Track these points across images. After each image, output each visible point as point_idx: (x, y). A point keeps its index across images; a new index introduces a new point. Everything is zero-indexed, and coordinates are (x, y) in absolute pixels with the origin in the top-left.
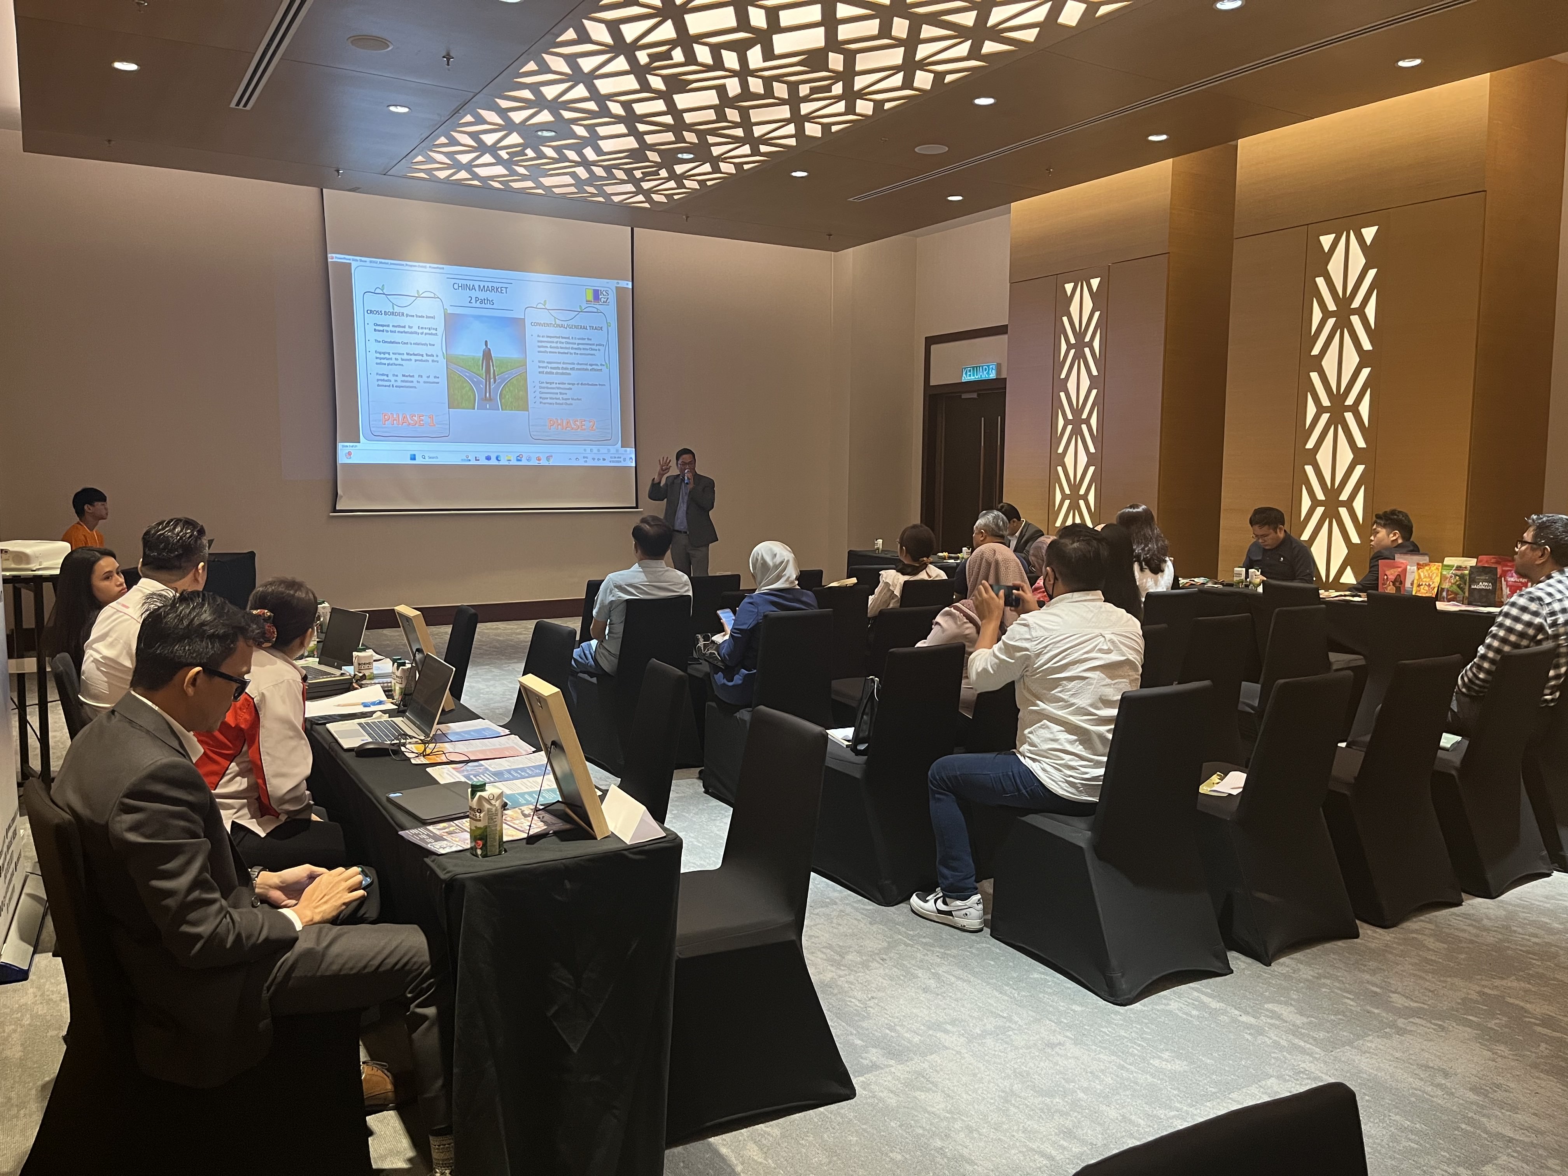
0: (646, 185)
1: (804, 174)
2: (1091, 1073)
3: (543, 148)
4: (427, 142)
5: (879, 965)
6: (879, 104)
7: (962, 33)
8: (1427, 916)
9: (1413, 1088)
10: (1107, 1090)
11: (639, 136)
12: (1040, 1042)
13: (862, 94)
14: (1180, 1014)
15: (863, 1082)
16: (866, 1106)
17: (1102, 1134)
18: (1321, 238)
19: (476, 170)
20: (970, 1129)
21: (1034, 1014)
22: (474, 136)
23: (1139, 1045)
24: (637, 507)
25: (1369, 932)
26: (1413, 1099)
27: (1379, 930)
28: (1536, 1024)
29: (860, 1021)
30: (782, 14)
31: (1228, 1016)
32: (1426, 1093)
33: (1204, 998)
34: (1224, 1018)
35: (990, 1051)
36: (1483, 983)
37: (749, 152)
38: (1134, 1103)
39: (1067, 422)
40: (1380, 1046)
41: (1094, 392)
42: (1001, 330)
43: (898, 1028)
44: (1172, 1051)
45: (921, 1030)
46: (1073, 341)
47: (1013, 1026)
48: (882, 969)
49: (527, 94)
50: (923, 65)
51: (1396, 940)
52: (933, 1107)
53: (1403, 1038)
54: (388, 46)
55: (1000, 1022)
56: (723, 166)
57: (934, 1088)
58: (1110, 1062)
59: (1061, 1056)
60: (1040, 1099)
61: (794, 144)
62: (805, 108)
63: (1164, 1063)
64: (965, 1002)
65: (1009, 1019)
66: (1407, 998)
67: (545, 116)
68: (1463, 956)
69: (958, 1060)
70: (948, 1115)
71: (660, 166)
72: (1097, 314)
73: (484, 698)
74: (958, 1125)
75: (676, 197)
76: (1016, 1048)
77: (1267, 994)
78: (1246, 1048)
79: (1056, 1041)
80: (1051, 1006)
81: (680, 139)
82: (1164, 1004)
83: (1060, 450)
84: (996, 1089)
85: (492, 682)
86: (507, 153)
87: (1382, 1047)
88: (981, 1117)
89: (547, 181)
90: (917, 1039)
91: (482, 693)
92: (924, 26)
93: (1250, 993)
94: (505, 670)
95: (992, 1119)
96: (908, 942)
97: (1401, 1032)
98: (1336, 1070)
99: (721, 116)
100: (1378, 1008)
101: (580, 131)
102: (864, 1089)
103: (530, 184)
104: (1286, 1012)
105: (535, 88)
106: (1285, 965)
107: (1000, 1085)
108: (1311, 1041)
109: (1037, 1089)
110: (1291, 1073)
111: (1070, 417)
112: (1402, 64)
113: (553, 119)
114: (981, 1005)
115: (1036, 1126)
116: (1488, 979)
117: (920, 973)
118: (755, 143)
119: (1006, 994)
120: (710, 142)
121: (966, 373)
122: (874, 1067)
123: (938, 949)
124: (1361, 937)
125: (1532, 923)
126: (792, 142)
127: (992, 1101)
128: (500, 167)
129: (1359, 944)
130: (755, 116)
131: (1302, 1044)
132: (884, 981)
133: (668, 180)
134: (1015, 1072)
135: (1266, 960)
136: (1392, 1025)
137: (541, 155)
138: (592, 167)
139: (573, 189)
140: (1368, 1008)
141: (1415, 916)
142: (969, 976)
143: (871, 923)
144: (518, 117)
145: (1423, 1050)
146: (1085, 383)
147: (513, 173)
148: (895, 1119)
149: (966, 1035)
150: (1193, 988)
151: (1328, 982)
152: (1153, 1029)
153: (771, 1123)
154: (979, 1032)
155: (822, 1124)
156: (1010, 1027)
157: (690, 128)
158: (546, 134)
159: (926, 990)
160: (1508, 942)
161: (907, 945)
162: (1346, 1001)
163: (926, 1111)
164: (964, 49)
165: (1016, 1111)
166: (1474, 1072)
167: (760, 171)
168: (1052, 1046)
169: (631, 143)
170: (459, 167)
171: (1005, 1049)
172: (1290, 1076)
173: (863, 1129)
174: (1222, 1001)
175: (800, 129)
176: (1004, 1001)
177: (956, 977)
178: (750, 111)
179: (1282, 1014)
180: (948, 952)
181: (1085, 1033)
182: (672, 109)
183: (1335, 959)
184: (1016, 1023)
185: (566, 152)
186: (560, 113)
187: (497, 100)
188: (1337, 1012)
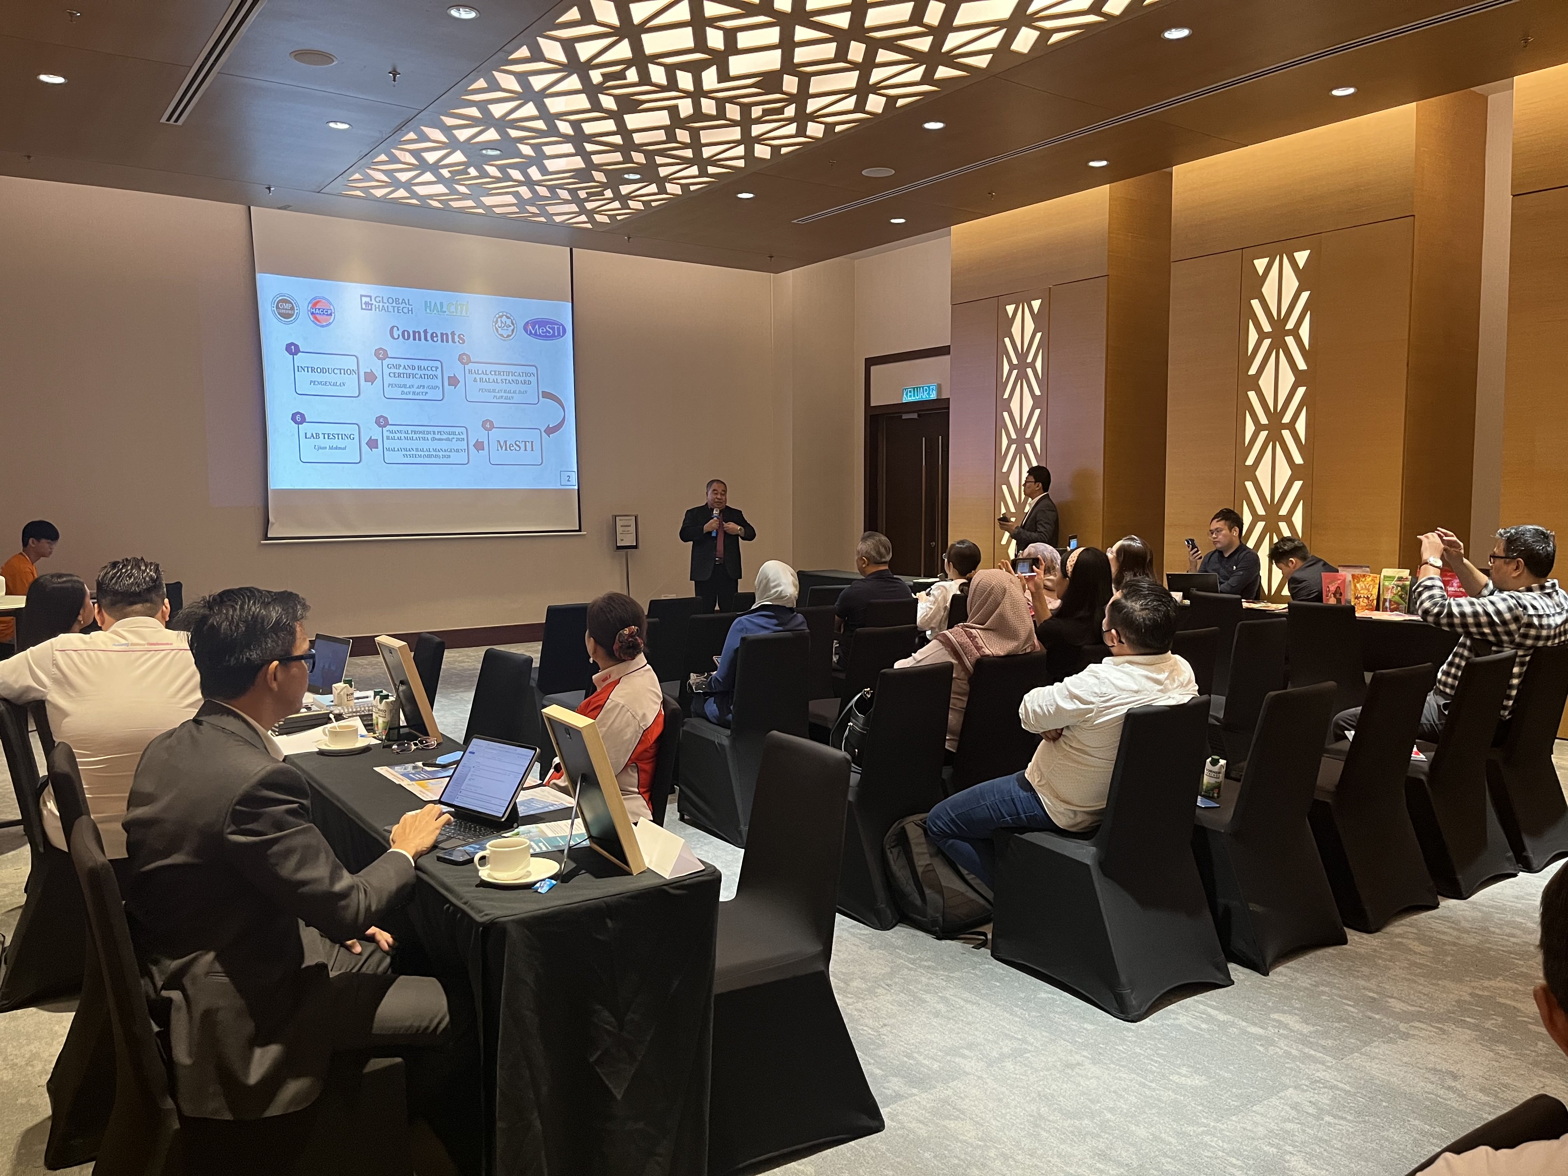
0: (589, 206)
1: (750, 196)
2: (1115, 1092)
3: (486, 167)
4: (366, 158)
5: (886, 991)
6: (830, 127)
7: (916, 57)
8: (1408, 920)
9: (1426, 1092)
10: (1134, 1109)
11: (586, 156)
12: (1059, 1063)
13: (813, 117)
14: (1190, 1028)
15: (890, 1113)
16: (897, 1138)
17: (1136, 1154)
18: (1256, 262)
19: (415, 188)
20: (1005, 1157)
21: (1048, 1034)
22: (416, 154)
23: (1156, 1062)
24: (580, 530)
25: (1356, 938)
26: (1428, 1103)
27: (1365, 936)
28: (1530, 1023)
29: (876, 1049)
30: (740, 36)
31: (1237, 1028)
32: (1439, 1096)
33: (1213, 1012)
34: (1234, 1030)
35: (1011, 1075)
36: (1473, 984)
37: (697, 173)
38: (1162, 1121)
39: (1011, 441)
40: (1387, 1052)
41: (1037, 412)
42: (944, 351)
43: (916, 1055)
44: (1189, 1066)
45: (939, 1056)
46: (1015, 362)
47: (1029, 1048)
48: (889, 995)
49: (474, 112)
50: (876, 89)
51: (1383, 945)
52: (965, 1135)
53: (1408, 1042)
54: (333, 61)
55: (1016, 1045)
56: (670, 187)
57: (962, 1116)
58: (1131, 1081)
59: (1082, 1076)
60: (1069, 1121)
61: (743, 166)
62: (756, 130)
63: (1183, 1078)
64: (978, 1025)
65: (1024, 1041)
66: (1404, 1002)
67: (491, 135)
68: (1449, 959)
69: (981, 1086)
70: (980, 1143)
71: (605, 186)
72: (1039, 335)
74: (992, 1153)
75: (619, 218)
76: (1036, 1071)
77: (1270, 1004)
78: (1260, 1060)
79: (1074, 1062)
80: (1063, 1026)
81: (628, 159)
82: (1174, 1019)
83: (1005, 469)
84: (1024, 1114)
86: (449, 171)
87: (1390, 1053)
88: (1013, 1143)
89: (488, 201)
90: (936, 1066)
92: (880, 50)
93: (1254, 1003)
95: (1025, 1145)
96: (911, 966)
97: (1406, 1036)
98: (1350, 1077)
99: (671, 137)
100: (1378, 1014)
101: (526, 150)
102: (892, 1120)
103: (470, 203)
104: (1292, 1021)
105: (483, 106)
106: (1282, 973)
107: (1028, 1109)
108: (1320, 1049)
109: (1064, 1112)
110: (1307, 1083)
111: (1014, 436)
112: (1336, 93)
113: (500, 138)
114: (994, 1027)
115: (1069, 1149)
116: (1476, 980)
117: (927, 997)
118: (702, 163)
119: (1017, 1016)
120: (658, 162)
121: (907, 394)
122: (898, 1097)
124: (1349, 943)
125: (1509, 923)
126: (741, 163)
127: (1022, 1127)
128: (441, 185)
129: (1349, 950)
130: (706, 137)
131: (1312, 1052)
132: (894, 1008)
133: (612, 200)
134: (1039, 1095)
135: (1263, 970)
136: (1395, 1030)
137: (484, 174)
138: (536, 187)
139: (515, 209)
140: (1369, 1014)
141: (1395, 920)
142: (978, 998)
143: (870, 948)
144: (463, 135)
145: (1428, 1054)
146: (1028, 402)
147: (454, 192)
148: (928, 1150)
149: (985, 1060)
150: (1197, 1001)
151: (1326, 989)
152: (1167, 1045)
153: (804, 1160)
154: (997, 1056)
155: (855, 1159)
156: (1027, 1049)
157: (639, 148)
158: (490, 152)
159: (937, 1014)
160: (1490, 943)
161: (910, 969)
162: (1347, 1007)
163: (957, 1140)
164: (917, 73)
165: (1047, 1135)
166: (1481, 1073)
167: (707, 193)
168: (1071, 1066)
169: (578, 162)
170: (397, 184)
171: (1025, 1071)
172: (1307, 1086)
173: (897, 1162)
174: (1229, 1013)
175: (749, 151)
176: (1016, 1023)
177: (964, 1000)
178: (701, 132)
179: (1288, 1024)
180: (951, 975)
181: (1102, 1052)
182: (622, 129)
183: (1329, 966)
184: (1032, 1045)
185: (510, 171)
186: (507, 131)
187: (442, 117)
188: (1340, 1019)
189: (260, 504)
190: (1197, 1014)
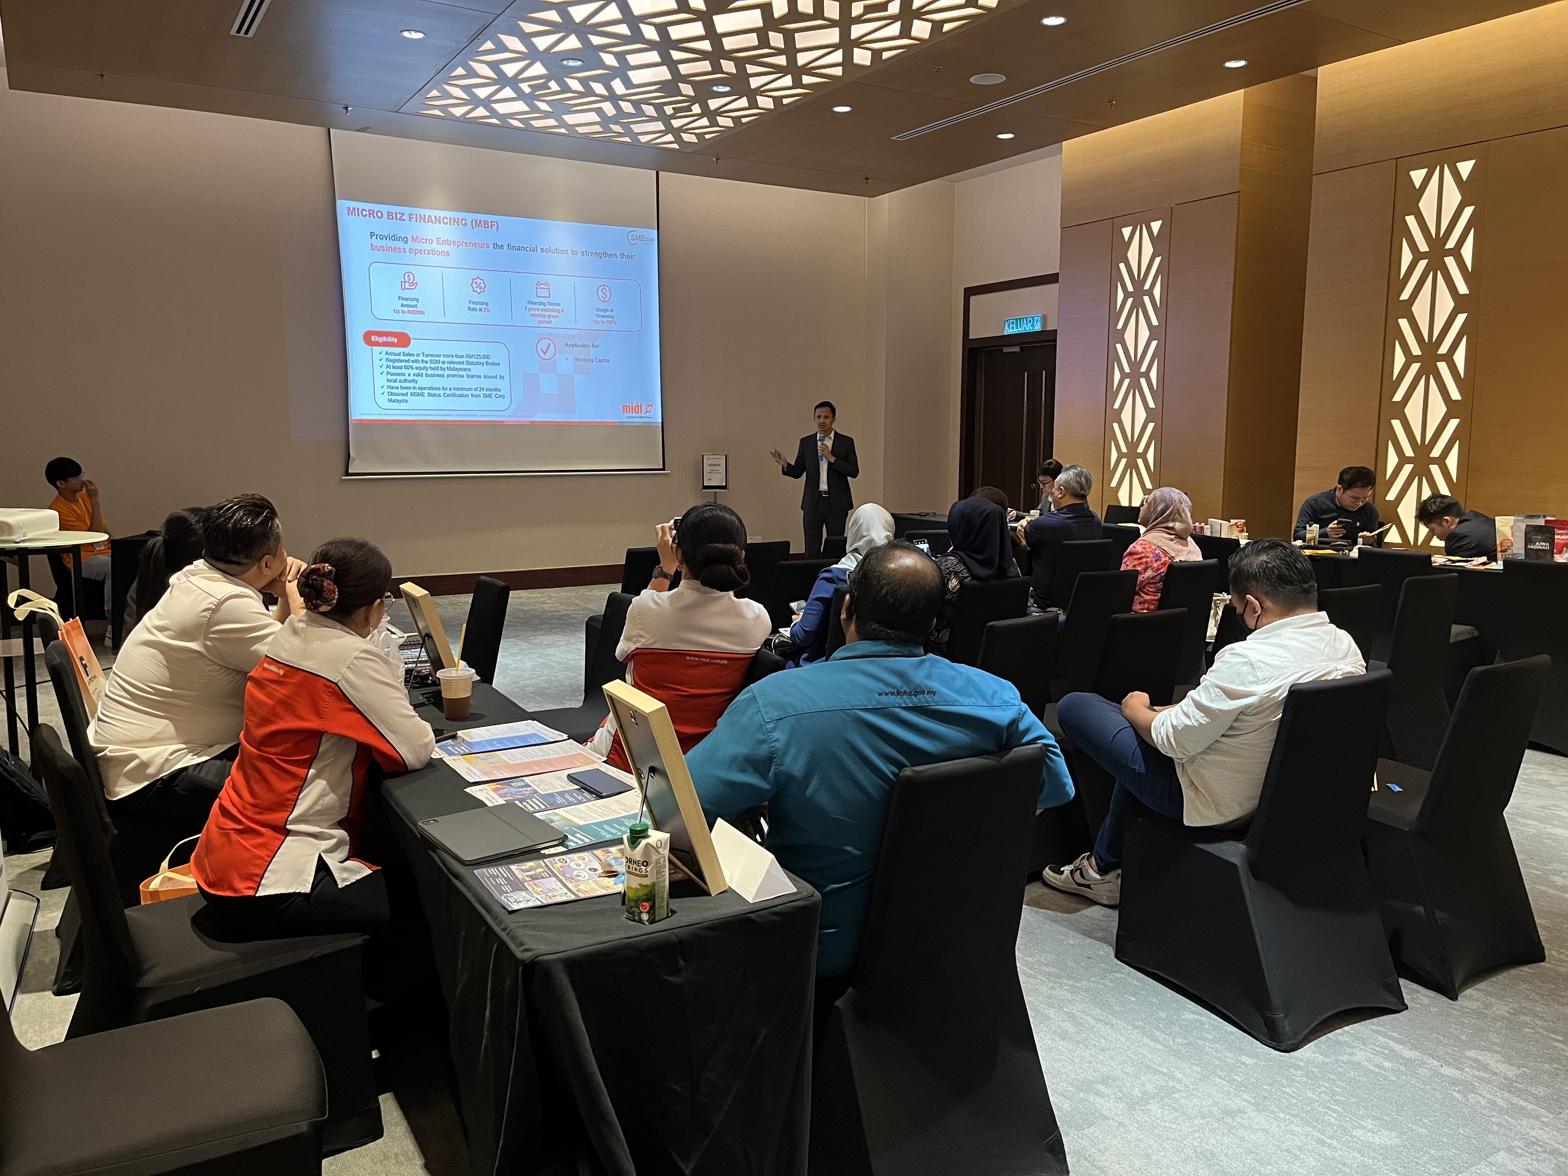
0: (676, 123)
1: (847, 109)
2: (1288, 1151)
3: (568, 80)
4: (443, 73)
6: (937, 26)
11: (672, 65)
12: (1216, 1109)
13: (920, 14)
14: (1372, 1068)
18: (1412, 173)
19: (495, 106)
21: (1199, 1069)
22: (494, 66)
23: (1334, 1111)
24: (663, 469)
31: (1426, 1068)
34: (1422, 1071)
35: (1159, 1122)
37: (790, 84)
39: (1124, 376)
41: (1154, 343)
42: (1052, 279)
44: (1375, 1118)
45: (1070, 1091)
46: (1131, 289)
47: (1178, 1086)
49: (553, 16)
55: (1161, 1081)
56: (761, 101)
58: (1306, 1136)
59: (1246, 1128)
61: (840, 74)
62: (857, 31)
63: (1370, 1134)
64: (1114, 1053)
65: (1171, 1076)
67: (572, 42)
69: (1124, 1135)
71: (692, 100)
72: (1158, 259)
73: (512, 675)
75: (707, 137)
76: (1189, 1118)
77: (1464, 1037)
78: (1460, 1112)
79: (1235, 1108)
80: (1216, 1058)
81: (716, 68)
83: (1116, 406)
85: (520, 657)
86: (529, 86)
89: (570, 119)
91: (510, 669)
93: (1444, 1036)
94: (532, 644)
96: (1029, 971)
99: (764, 42)
101: (609, 60)
103: (552, 122)
104: (1492, 1060)
105: (562, 8)
108: (1531, 1099)
110: (1522, 1144)
111: (1127, 370)
113: (581, 46)
114: (1133, 1056)
117: (1051, 1012)
118: (795, 71)
119: (1158, 1042)
120: (749, 72)
121: (1009, 326)
123: (1066, 981)
126: (838, 71)
128: (521, 102)
130: (801, 40)
131: (1523, 1103)
133: (700, 116)
134: (1196, 1152)
135: (1450, 992)
137: (565, 89)
138: (620, 102)
139: (598, 128)
142: (1111, 1017)
144: (542, 43)
146: (1144, 333)
147: (536, 109)
149: (1125, 1100)
151: (1528, 1019)
152: (1345, 1089)
154: (1139, 1095)
156: (1175, 1088)
157: (728, 55)
158: (572, 63)
162: (1556, 1044)
167: (802, 107)
168: (1228, 1112)
169: (664, 73)
170: (476, 102)
171: (1176, 1118)
172: (1521, 1149)
174: (1416, 1049)
175: (848, 56)
176: (1159, 1051)
177: (1095, 1019)
178: (796, 35)
179: (1488, 1064)
180: (1078, 985)
181: (1266, 1095)
182: (711, 34)
183: (1527, 989)
184: (1180, 1081)
185: (593, 84)
186: (588, 39)
187: (520, 23)
188: (1551, 1061)
189: (341, 439)
190: (1377, 1049)
